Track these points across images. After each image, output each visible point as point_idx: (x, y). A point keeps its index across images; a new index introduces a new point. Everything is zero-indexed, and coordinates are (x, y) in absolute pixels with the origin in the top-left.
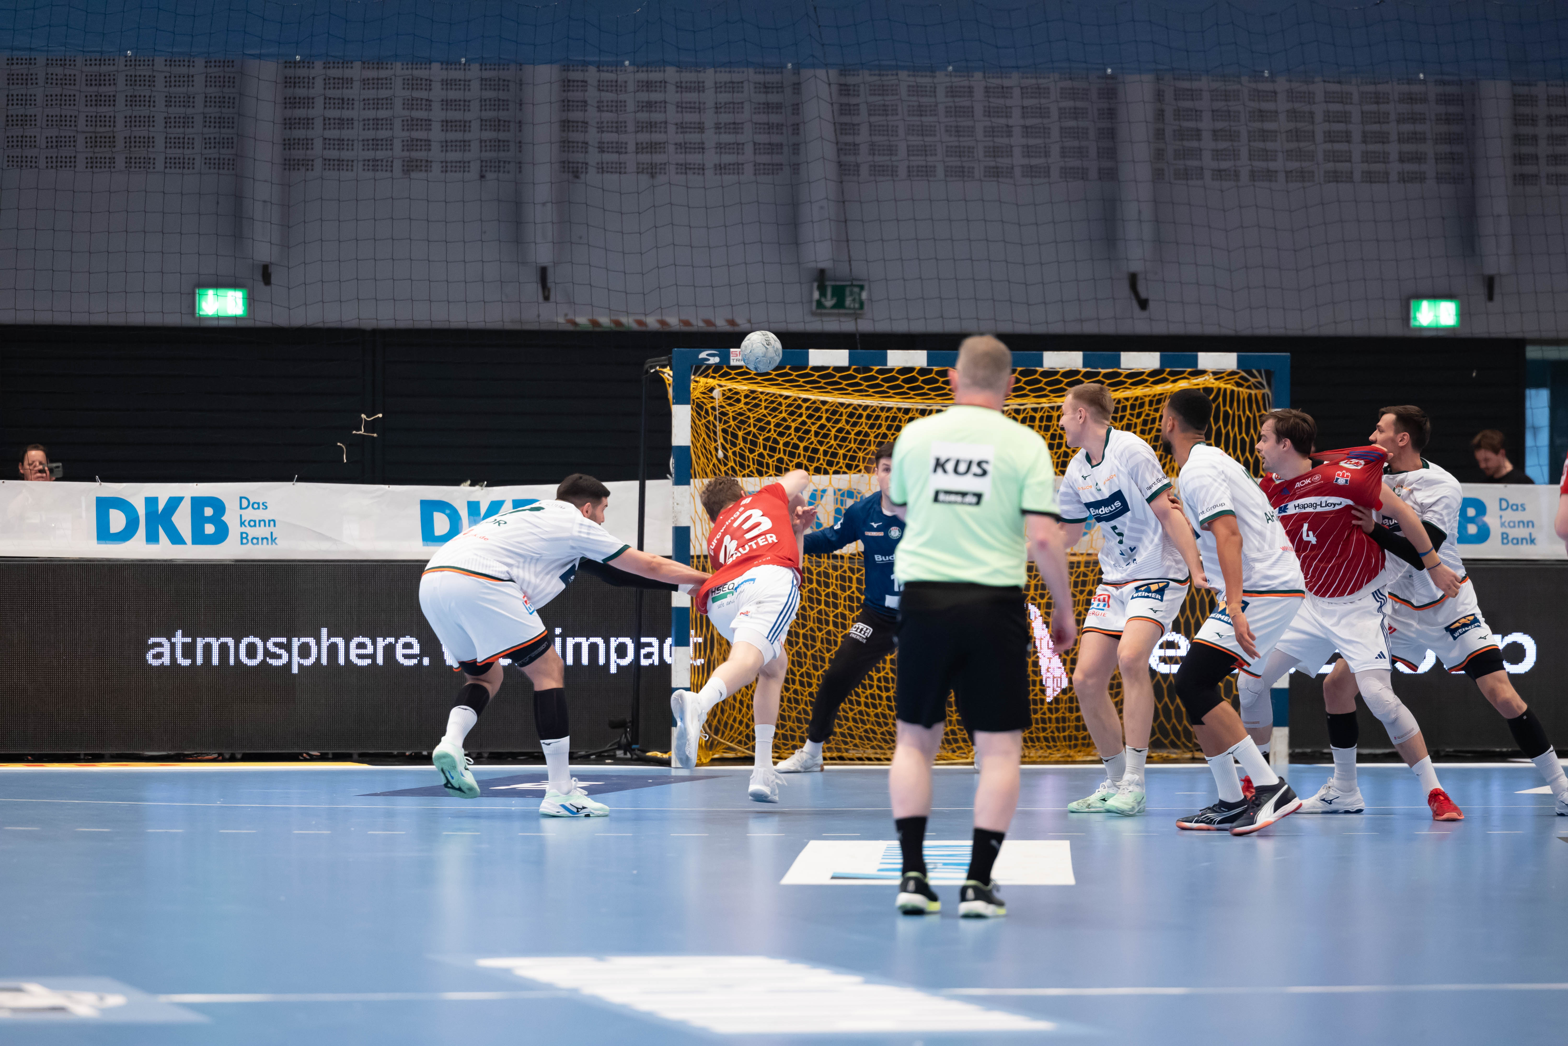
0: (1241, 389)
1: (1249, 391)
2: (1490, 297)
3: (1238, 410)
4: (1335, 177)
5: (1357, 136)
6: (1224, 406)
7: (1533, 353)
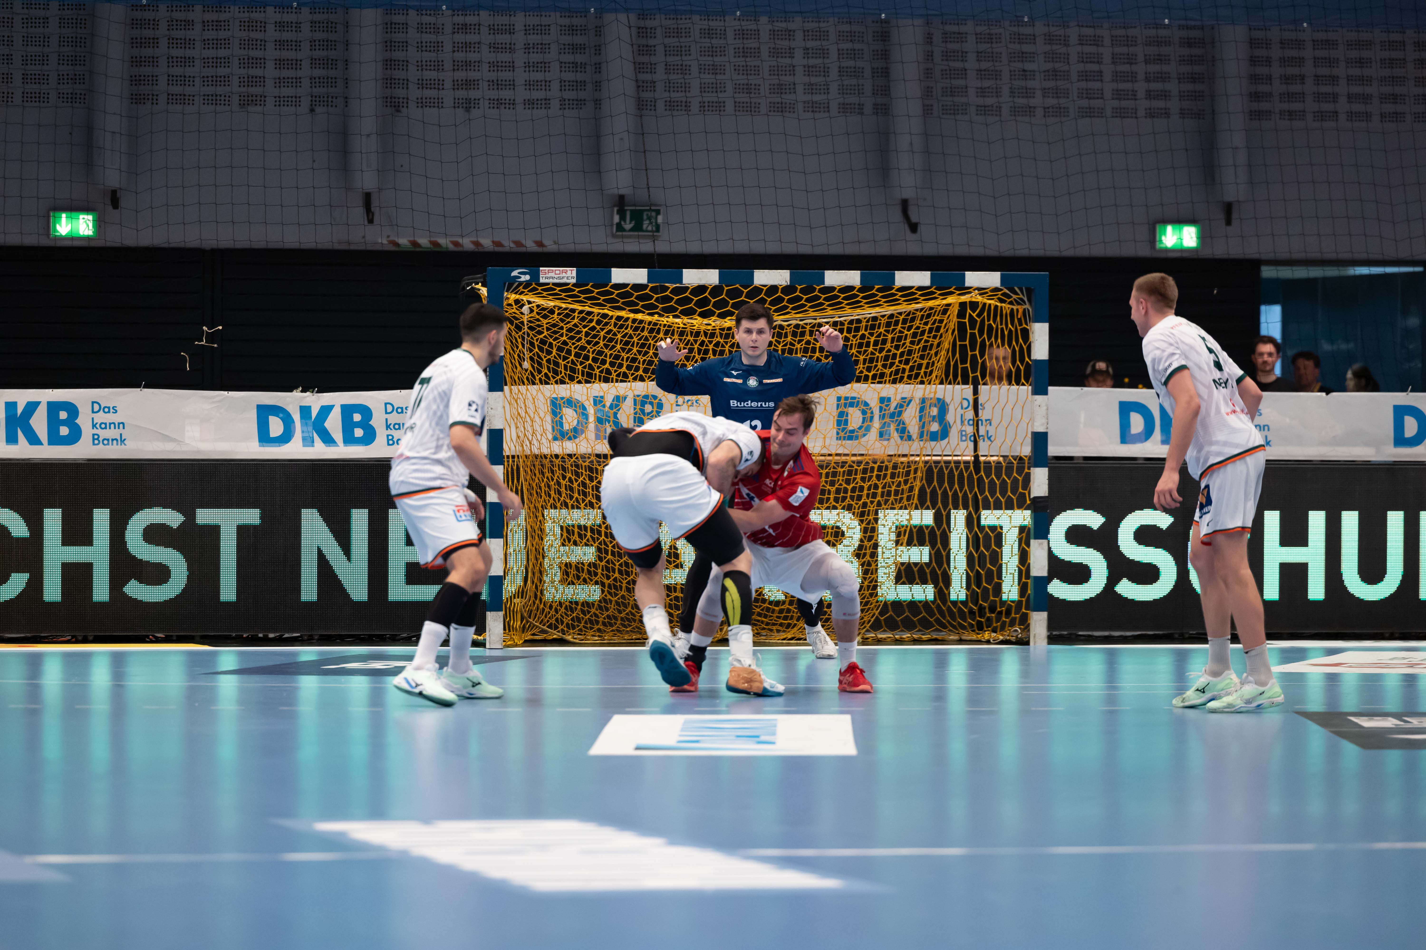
0: (1003, 305)
1: (1011, 306)
2: (1229, 223)
3: (1001, 324)
4: (1089, 113)
5: (1107, 76)
6: (989, 320)
7: (1267, 272)
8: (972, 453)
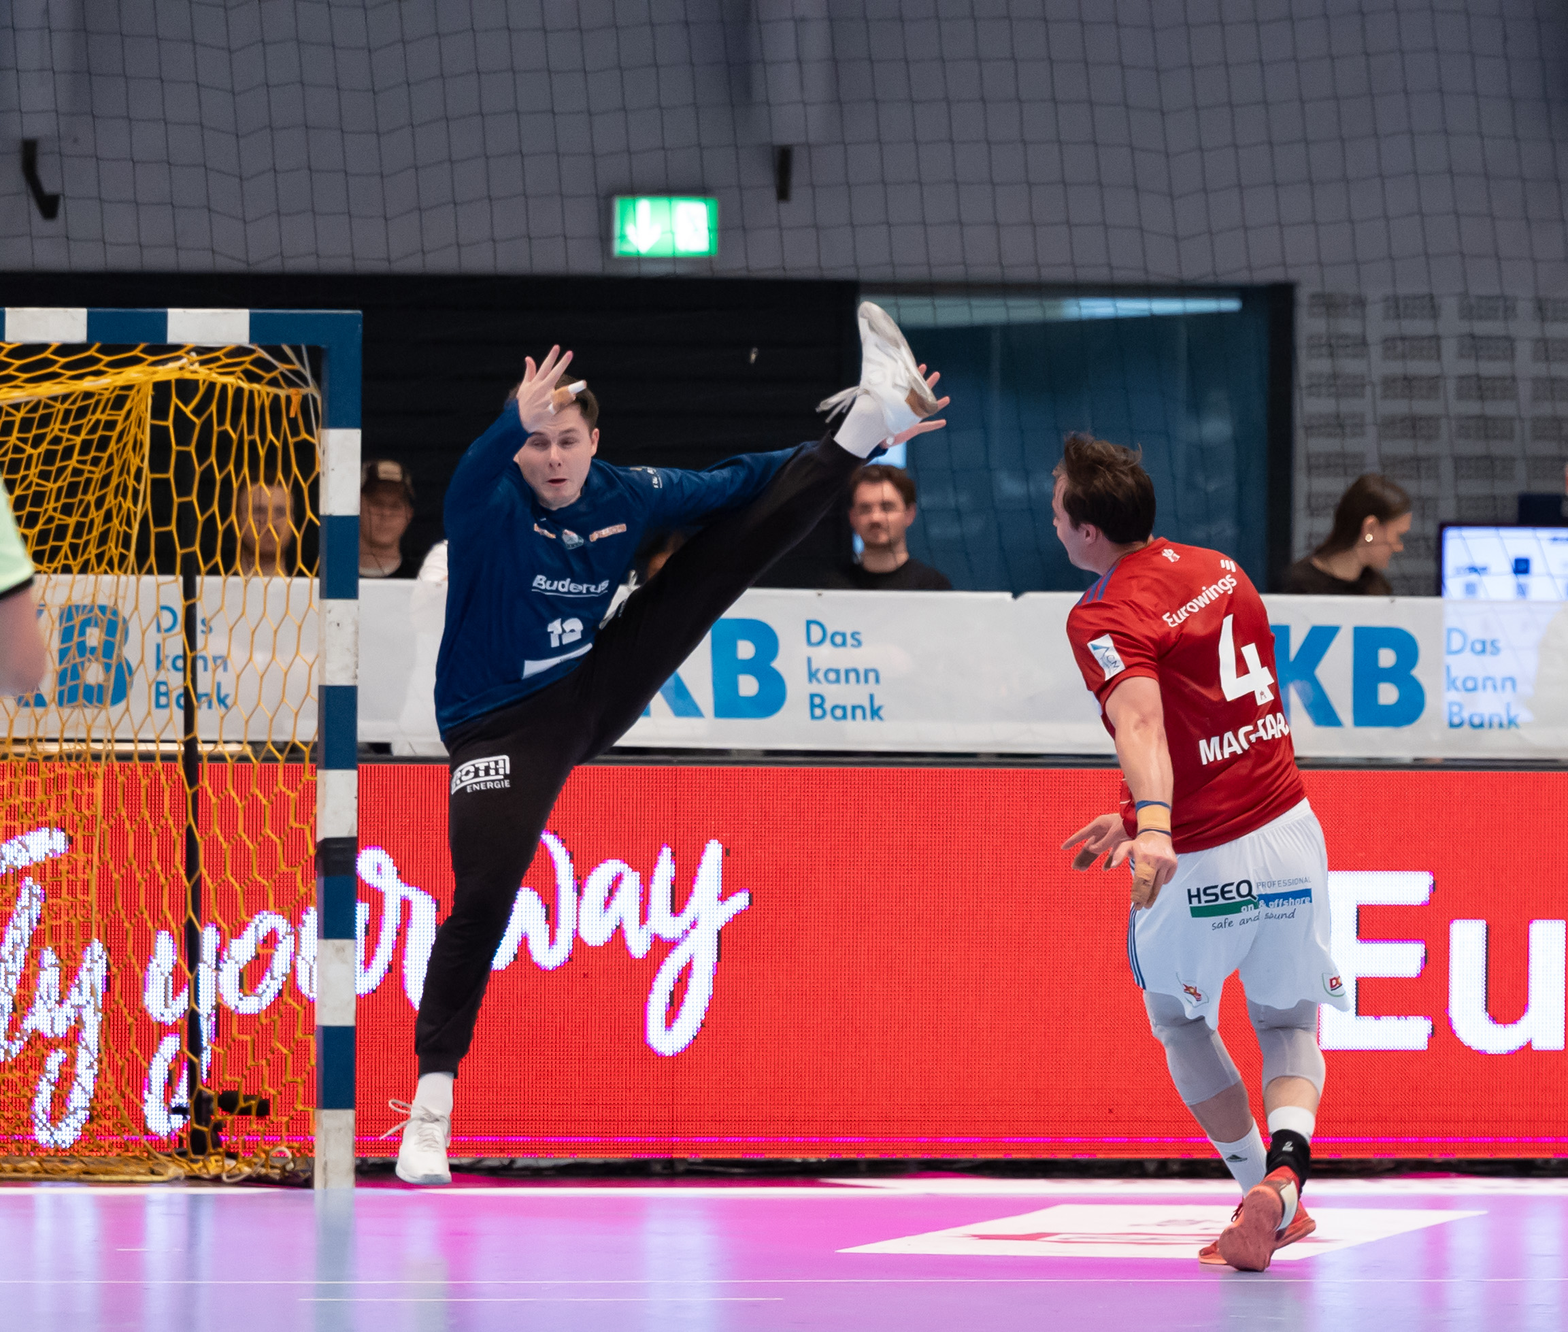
0: (256, 386)
1: (273, 390)
2: (784, 193)
3: (251, 432)
6: (221, 422)
8: (181, 736)
